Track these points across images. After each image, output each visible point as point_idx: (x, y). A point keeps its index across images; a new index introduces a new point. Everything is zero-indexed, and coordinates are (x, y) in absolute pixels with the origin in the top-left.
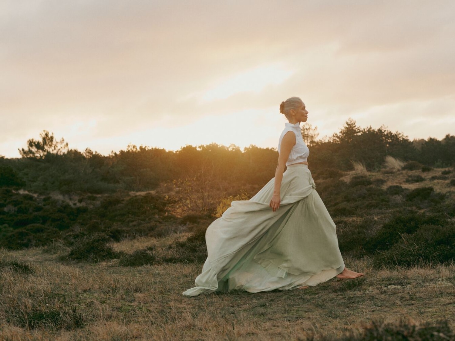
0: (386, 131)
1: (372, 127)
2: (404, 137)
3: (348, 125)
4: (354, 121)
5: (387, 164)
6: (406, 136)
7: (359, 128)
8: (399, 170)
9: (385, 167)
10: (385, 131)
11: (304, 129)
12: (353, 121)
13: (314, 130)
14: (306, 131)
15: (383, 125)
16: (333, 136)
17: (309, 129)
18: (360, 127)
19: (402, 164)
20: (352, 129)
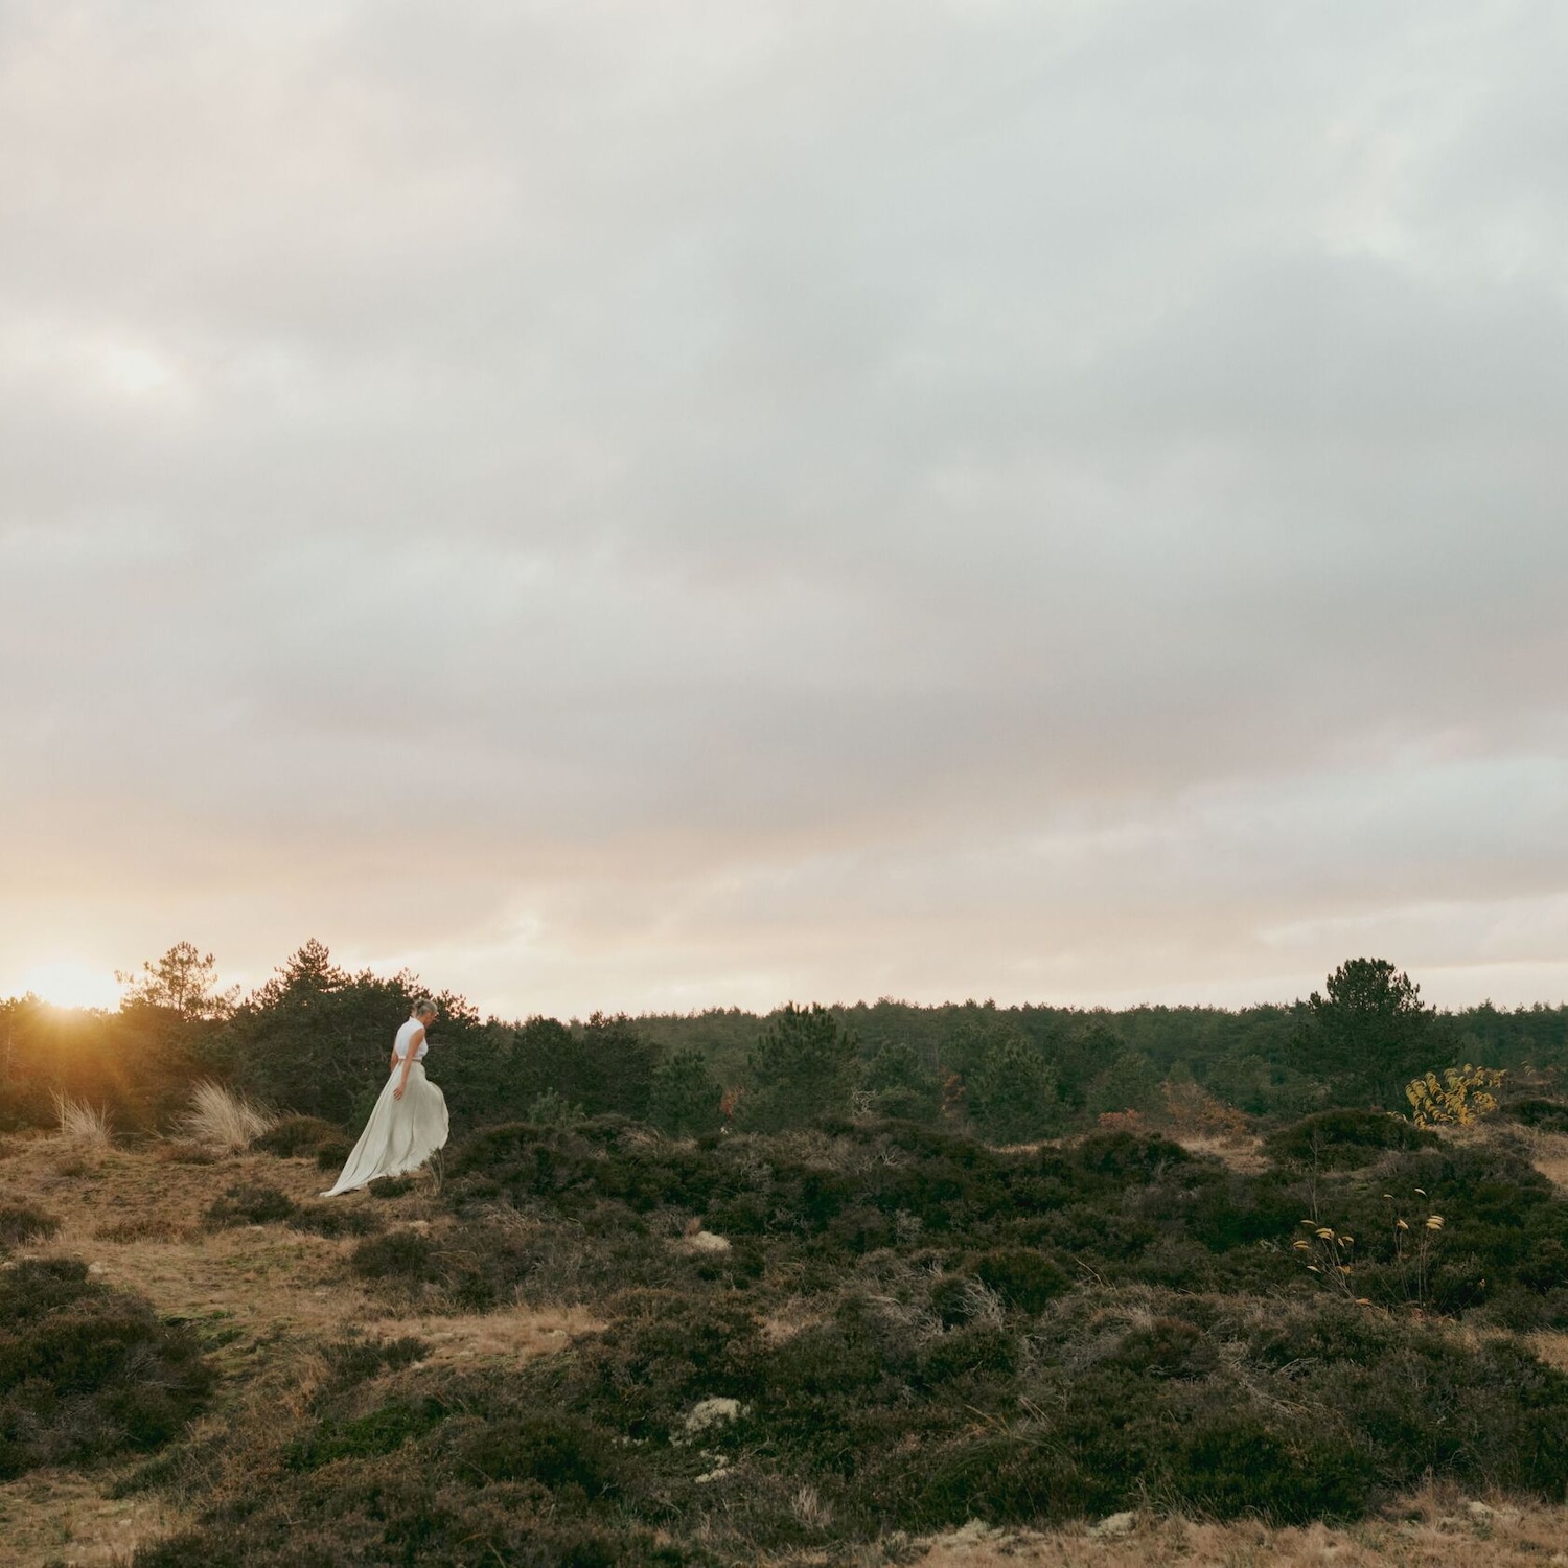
0: (414, 989)
1: (372, 971)
2: (465, 1011)
3: (305, 959)
4: (324, 948)
5: (197, 1120)
6: (470, 1007)
7: (338, 973)
8: (236, 1151)
9: (190, 1132)
10: (411, 986)
11: (174, 960)
12: (321, 949)
13: (204, 965)
14: (179, 966)
15: (406, 970)
16: (267, 989)
17: (189, 962)
18: (339, 969)
19: (259, 1126)
20: (317, 976)
